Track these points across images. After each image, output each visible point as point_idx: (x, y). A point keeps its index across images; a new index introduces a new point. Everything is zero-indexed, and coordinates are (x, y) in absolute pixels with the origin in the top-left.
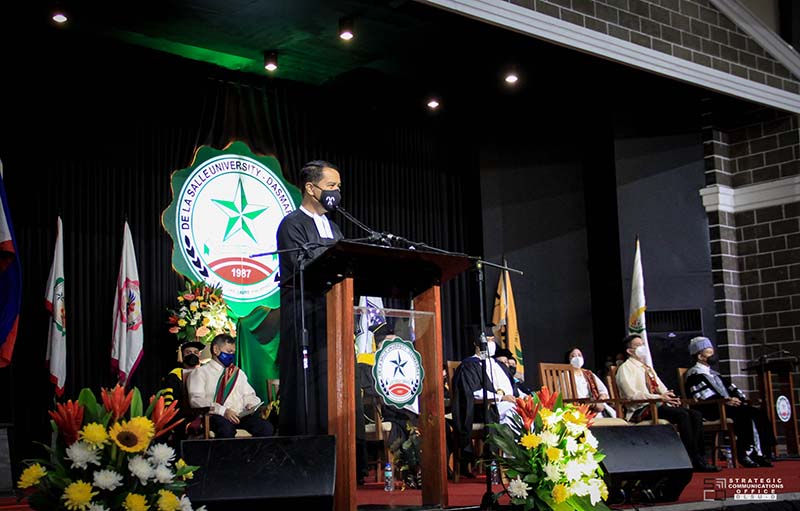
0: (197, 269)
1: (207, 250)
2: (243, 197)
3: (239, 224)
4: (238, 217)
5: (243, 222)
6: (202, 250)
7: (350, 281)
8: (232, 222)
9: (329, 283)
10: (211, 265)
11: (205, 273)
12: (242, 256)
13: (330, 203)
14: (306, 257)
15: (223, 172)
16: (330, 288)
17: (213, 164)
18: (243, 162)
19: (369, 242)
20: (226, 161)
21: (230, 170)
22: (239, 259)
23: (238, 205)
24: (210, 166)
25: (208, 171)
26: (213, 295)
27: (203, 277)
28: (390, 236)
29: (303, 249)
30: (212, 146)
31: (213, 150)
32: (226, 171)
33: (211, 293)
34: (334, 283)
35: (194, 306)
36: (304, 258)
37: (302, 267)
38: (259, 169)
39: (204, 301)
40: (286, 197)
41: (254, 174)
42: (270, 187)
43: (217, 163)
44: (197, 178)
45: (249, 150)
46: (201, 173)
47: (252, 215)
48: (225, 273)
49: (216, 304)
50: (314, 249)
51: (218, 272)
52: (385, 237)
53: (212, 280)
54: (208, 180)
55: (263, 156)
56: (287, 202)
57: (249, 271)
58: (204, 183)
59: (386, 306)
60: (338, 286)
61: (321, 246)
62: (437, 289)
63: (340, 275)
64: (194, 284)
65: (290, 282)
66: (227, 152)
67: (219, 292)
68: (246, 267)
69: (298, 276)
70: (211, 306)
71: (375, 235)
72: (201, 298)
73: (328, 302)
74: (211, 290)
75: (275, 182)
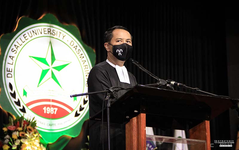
0: (18, 108)
1: (25, 93)
2: (53, 55)
3: (49, 74)
4: (49, 70)
5: (52, 73)
6: (22, 93)
7: (143, 116)
8: (44, 73)
9: (128, 117)
10: (28, 105)
11: (23, 110)
12: (51, 98)
13: (120, 54)
14: (112, 97)
15: (38, 36)
16: (128, 121)
17: (31, 30)
18: (52, 29)
19: (157, 86)
20: (40, 28)
21: (43, 34)
22: (49, 100)
23: (49, 60)
24: (28, 31)
25: (27, 35)
26: (29, 127)
27: (22, 113)
28: (173, 83)
29: (110, 92)
30: (30, 17)
31: (31, 20)
32: (40, 35)
33: (28, 125)
34: (131, 117)
35: (15, 135)
36: (110, 98)
37: (109, 105)
38: (65, 34)
39: (22, 131)
40: (83, 55)
41: (61, 38)
42: (72, 47)
43: (33, 29)
44: (18, 40)
45: (57, 20)
46: (22, 36)
47: (59, 68)
48: (38, 111)
49: (32, 133)
50: (117, 91)
51: (33, 110)
52: (169, 83)
53: (29, 116)
54: (26, 42)
55: (67, 25)
56: (85, 59)
57: (56, 109)
58: (24, 44)
59: (156, 133)
60: (135, 119)
61: (123, 89)
62: (208, 123)
63: (136, 111)
64: (15, 118)
65: (99, 116)
66: (41, 21)
67: (34, 125)
68: (54, 106)
69: (105, 111)
70: (27, 135)
71: (162, 82)
72: (20, 129)
73: (127, 131)
74: (28, 123)
75: (76, 44)
